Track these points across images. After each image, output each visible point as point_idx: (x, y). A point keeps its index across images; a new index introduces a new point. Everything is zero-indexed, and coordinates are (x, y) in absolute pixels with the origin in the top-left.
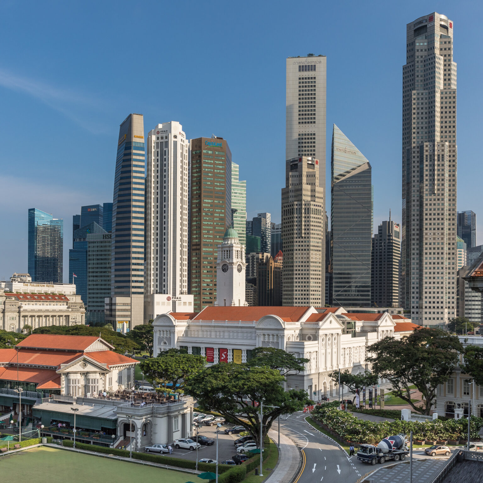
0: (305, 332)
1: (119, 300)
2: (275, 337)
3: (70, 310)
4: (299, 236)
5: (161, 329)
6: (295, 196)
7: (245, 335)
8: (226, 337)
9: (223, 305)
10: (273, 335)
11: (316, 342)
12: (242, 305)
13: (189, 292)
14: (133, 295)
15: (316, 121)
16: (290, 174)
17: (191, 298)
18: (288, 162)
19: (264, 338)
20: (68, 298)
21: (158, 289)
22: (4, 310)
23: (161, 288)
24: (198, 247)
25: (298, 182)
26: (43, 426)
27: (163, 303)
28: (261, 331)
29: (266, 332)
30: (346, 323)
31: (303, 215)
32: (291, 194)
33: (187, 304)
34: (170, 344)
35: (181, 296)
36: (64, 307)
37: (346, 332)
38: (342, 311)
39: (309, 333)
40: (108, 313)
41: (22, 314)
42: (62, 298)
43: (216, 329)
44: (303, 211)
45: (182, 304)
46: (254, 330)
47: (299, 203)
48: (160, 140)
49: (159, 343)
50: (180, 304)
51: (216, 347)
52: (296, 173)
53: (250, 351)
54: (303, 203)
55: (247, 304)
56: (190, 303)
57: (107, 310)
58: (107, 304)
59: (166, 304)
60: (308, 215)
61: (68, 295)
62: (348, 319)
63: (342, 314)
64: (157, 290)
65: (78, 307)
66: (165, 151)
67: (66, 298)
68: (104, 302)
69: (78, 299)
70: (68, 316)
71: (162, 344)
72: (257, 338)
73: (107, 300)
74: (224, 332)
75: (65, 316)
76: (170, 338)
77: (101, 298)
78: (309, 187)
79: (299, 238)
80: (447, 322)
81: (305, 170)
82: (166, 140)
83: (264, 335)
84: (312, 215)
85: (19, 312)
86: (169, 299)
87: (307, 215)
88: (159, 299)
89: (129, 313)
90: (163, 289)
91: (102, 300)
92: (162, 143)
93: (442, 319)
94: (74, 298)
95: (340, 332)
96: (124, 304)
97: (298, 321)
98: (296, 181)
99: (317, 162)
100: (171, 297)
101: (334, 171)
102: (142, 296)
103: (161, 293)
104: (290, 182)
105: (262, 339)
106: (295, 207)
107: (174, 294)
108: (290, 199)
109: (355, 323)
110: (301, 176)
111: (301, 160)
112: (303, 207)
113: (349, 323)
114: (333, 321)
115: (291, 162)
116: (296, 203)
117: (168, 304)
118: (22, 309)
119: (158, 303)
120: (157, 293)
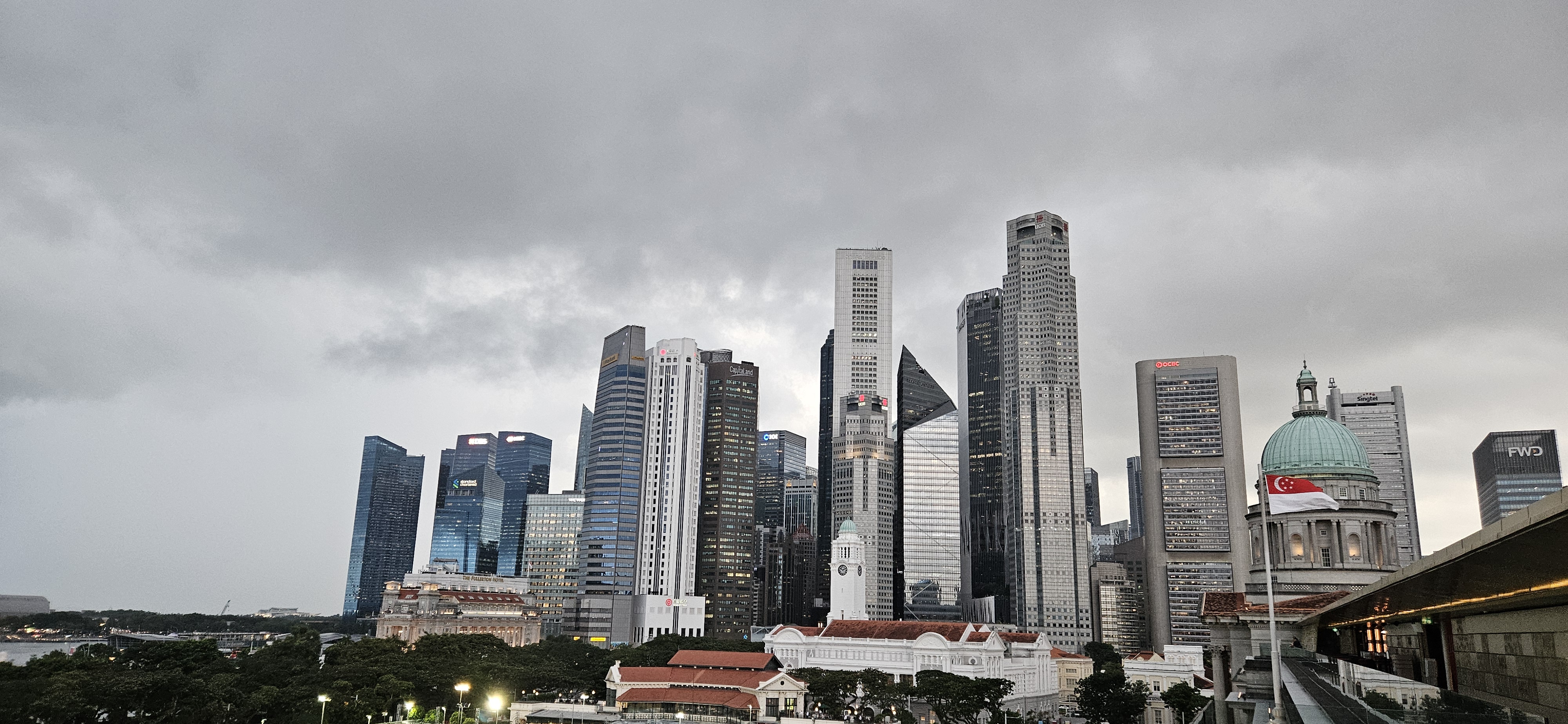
0: (966, 654)
1: (594, 603)
2: (937, 659)
3: (525, 618)
5: (784, 647)
13: (697, 593)
16: (848, 417)
17: (701, 602)
20: (523, 601)
21: (652, 587)
22: (436, 618)
23: (656, 586)
25: (858, 430)
27: (659, 610)
32: (848, 447)
33: (696, 610)
34: (797, 666)
35: (686, 598)
36: (518, 613)
39: (973, 655)
40: (571, 624)
41: (460, 625)
42: (515, 599)
45: (689, 610)
48: (665, 364)
50: (685, 613)
52: (856, 417)
54: (868, 460)
56: (699, 610)
58: (569, 610)
59: (664, 610)
61: (522, 595)
64: (650, 589)
65: (534, 614)
66: (673, 379)
67: (520, 600)
69: (534, 601)
70: (521, 628)
73: (569, 604)
74: (838, 650)
75: (517, 628)
82: (675, 364)
86: (669, 602)
88: (651, 601)
89: (607, 625)
90: (660, 586)
92: (668, 367)
94: (529, 599)
96: (602, 610)
97: (957, 640)
100: (672, 600)
101: (904, 412)
102: (630, 597)
103: (655, 593)
104: (847, 429)
105: (920, 661)
106: (856, 466)
107: (677, 595)
108: (848, 454)
115: (847, 400)
117: (668, 610)
118: (460, 617)
119: (652, 609)
120: (649, 594)
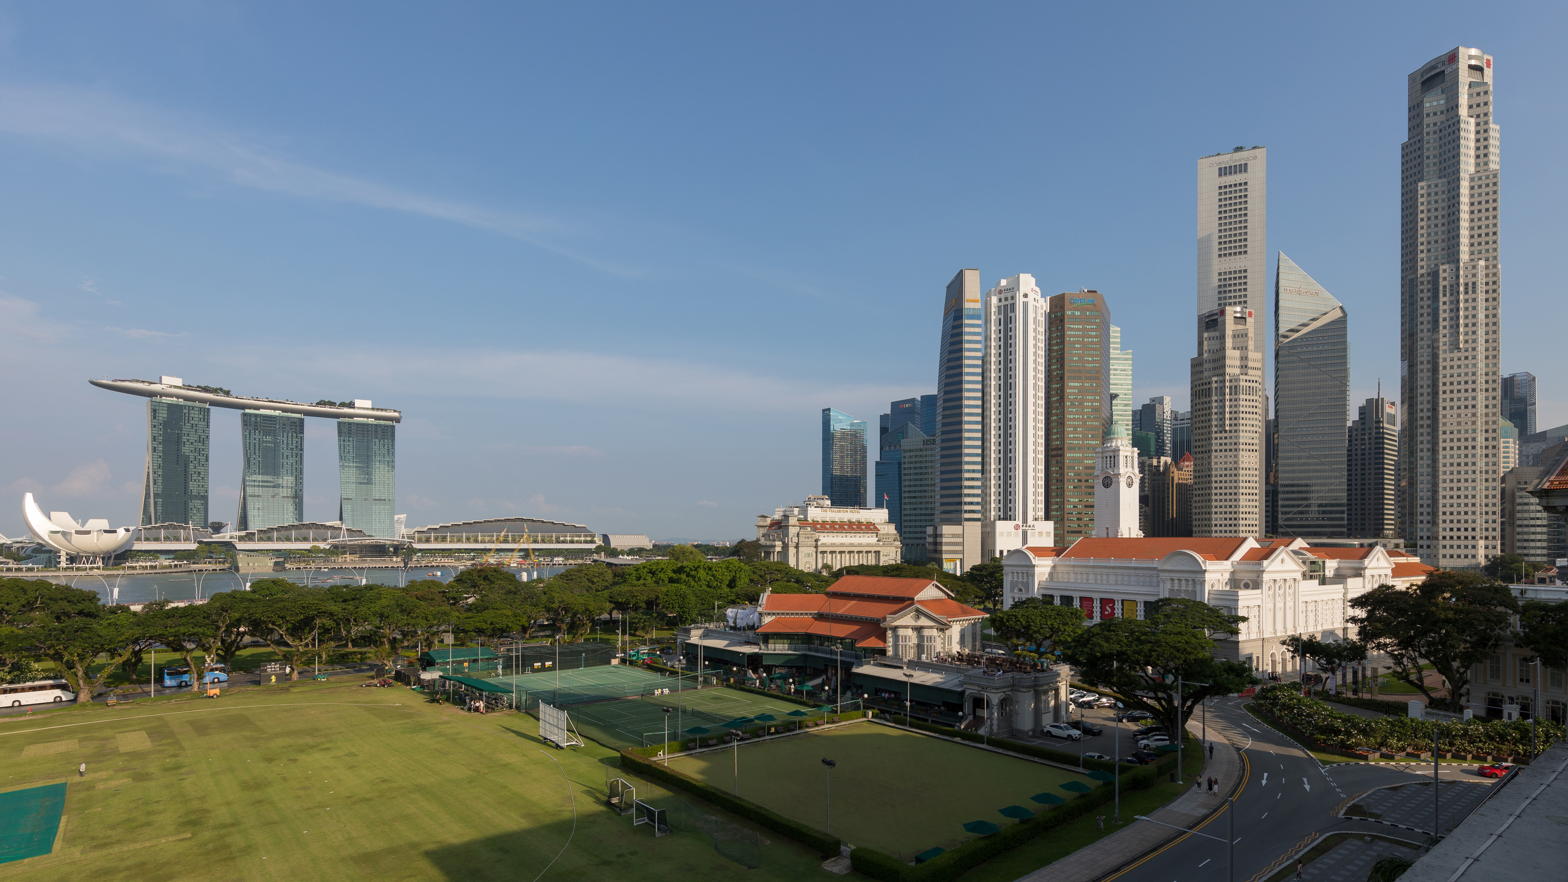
0: (1238, 576)
1: (947, 530)
2: (1190, 582)
3: (881, 543)
4: (1221, 429)
5: (1015, 569)
6: (1214, 369)
7: (1142, 579)
8: (1111, 582)
9: (1105, 536)
10: (1187, 580)
11: (1259, 591)
12: (1133, 536)
13: (1047, 518)
14: (966, 523)
15: (1248, 249)
16: (1206, 335)
17: (1050, 525)
18: (1200, 319)
19: (1173, 584)
20: (878, 527)
21: (1001, 513)
22: (798, 544)
23: (1005, 513)
24: (1060, 452)
25: (1218, 347)
26: (866, 696)
27: (1009, 534)
28: (1167, 574)
29: (1175, 576)
30: (1308, 563)
31: (1227, 397)
32: (1206, 366)
33: (1044, 534)
34: (1027, 591)
35: (1035, 523)
36: (873, 540)
37: (1308, 577)
38: (1299, 543)
39: (1246, 577)
40: (931, 547)
41: (820, 549)
42: (869, 527)
43: (1096, 570)
44: (1227, 391)
45: (1037, 534)
46: (1155, 572)
47: (1221, 378)
48: (1003, 303)
49: (1012, 590)
50: (1033, 535)
51: (1096, 596)
52: (1217, 334)
53: (1150, 603)
54: (1227, 378)
55: (1141, 534)
56: (1048, 533)
57: (929, 543)
58: (930, 536)
59: (1013, 535)
60: (1236, 397)
61: (878, 524)
62: (1311, 556)
63: (1300, 548)
64: (1000, 516)
65: (891, 540)
66: (1011, 318)
67: (876, 528)
68: (925, 532)
69: (891, 529)
70: (879, 552)
71: (1016, 591)
72: (1161, 585)
73: (930, 530)
74: (1108, 575)
75: (875, 552)
76: (1028, 583)
77: (921, 527)
78: (1237, 353)
79: (1221, 432)
80: (1483, 562)
81: (1230, 327)
82: (1012, 302)
83: (1172, 580)
84: (1241, 396)
85: (816, 547)
86: (1017, 527)
87: (1234, 397)
88: (1003, 527)
89: (960, 548)
90: (1009, 513)
91: (922, 529)
92: (1006, 306)
93: (1474, 556)
94: (886, 527)
95: (1299, 576)
96: (954, 536)
97: (1227, 559)
98: (1215, 345)
99: (1250, 314)
100: (1021, 524)
101: (1280, 325)
102: (979, 524)
103: (1005, 519)
104: (1205, 348)
105: (1168, 585)
106: (1214, 385)
107: (1025, 520)
108: (1206, 374)
109: (1324, 562)
110: (1223, 337)
111: (1222, 313)
112: (1227, 384)
113: (1313, 563)
114: (1288, 560)
115: (1207, 317)
116: (1214, 379)
117: (1017, 535)
118: (819, 543)
119: (1002, 534)
120: (1000, 520)
